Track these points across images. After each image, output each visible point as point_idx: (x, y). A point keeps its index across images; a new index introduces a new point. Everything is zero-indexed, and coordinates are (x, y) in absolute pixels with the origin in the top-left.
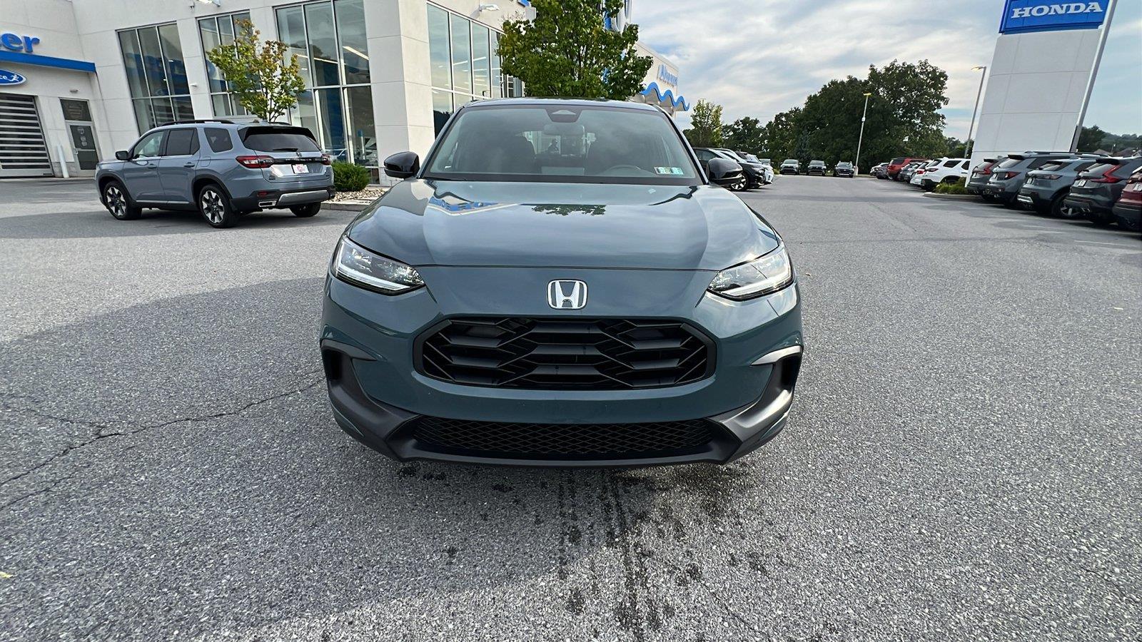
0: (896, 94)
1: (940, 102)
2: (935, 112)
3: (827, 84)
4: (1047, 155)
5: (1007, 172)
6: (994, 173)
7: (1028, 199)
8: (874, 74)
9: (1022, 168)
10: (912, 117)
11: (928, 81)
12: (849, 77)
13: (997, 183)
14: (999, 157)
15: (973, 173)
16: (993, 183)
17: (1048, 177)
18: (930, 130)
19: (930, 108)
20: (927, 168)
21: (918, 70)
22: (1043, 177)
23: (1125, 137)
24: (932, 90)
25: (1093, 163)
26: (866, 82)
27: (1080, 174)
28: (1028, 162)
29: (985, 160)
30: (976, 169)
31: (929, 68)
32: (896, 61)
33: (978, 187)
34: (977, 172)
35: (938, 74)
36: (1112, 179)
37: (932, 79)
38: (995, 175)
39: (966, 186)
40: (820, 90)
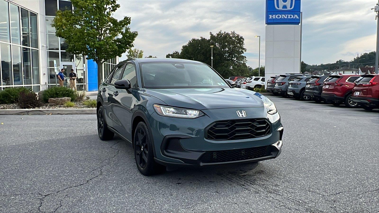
0: (224, 47)
1: (243, 50)
2: (242, 55)
3: (191, 40)
4: (294, 75)
5: (281, 82)
6: (276, 83)
7: (291, 93)
8: (212, 37)
9: (286, 80)
10: (233, 57)
11: (236, 41)
12: (201, 37)
13: (278, 87)
14: (276, 76)
15: (268, 83)
16: (277, 87)
17: (297, 84)
18: (241, 63)
19: (240, 53)
20: (247, 81)
21: (231, 36)
22: (295, 84)
23: (313, 66)
24: (239, 45)
25: (311, 78)
26: (209, 40)
27: (307, 82)
28: (288, 78)
29: (271, 77)
30: (269, 81)
31: (235, 35)
32: (221, 31)
33: (271, 89)
34: (269, 82)
35: (239, 37)
36: (318, 84)
37: (238, 40)
38: (277, 84)
39: (265, 89)
40: (188, 43)
